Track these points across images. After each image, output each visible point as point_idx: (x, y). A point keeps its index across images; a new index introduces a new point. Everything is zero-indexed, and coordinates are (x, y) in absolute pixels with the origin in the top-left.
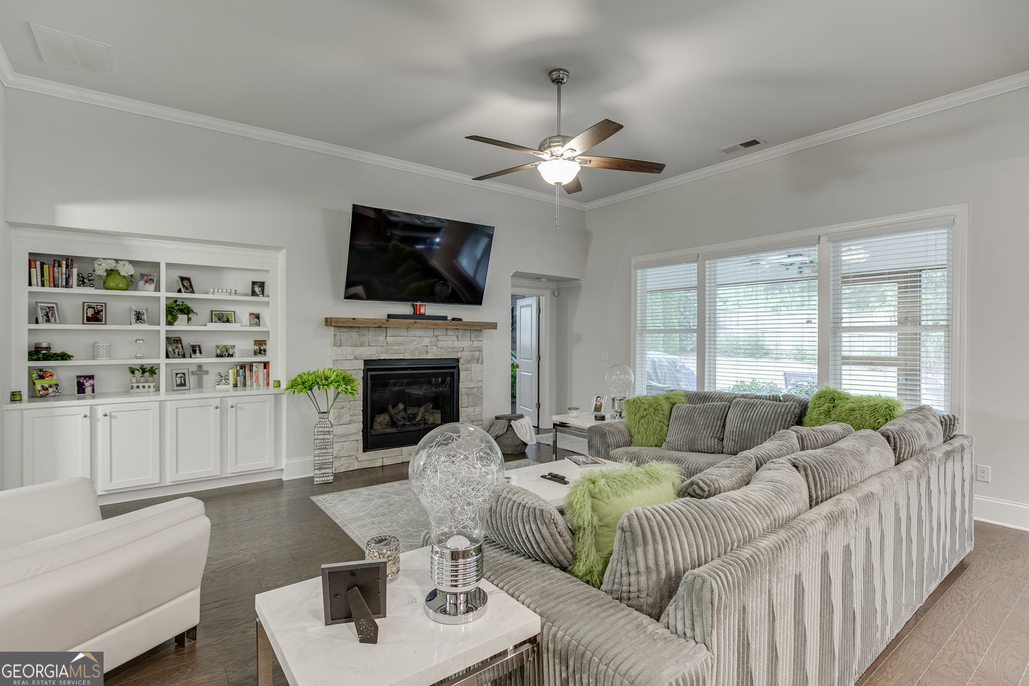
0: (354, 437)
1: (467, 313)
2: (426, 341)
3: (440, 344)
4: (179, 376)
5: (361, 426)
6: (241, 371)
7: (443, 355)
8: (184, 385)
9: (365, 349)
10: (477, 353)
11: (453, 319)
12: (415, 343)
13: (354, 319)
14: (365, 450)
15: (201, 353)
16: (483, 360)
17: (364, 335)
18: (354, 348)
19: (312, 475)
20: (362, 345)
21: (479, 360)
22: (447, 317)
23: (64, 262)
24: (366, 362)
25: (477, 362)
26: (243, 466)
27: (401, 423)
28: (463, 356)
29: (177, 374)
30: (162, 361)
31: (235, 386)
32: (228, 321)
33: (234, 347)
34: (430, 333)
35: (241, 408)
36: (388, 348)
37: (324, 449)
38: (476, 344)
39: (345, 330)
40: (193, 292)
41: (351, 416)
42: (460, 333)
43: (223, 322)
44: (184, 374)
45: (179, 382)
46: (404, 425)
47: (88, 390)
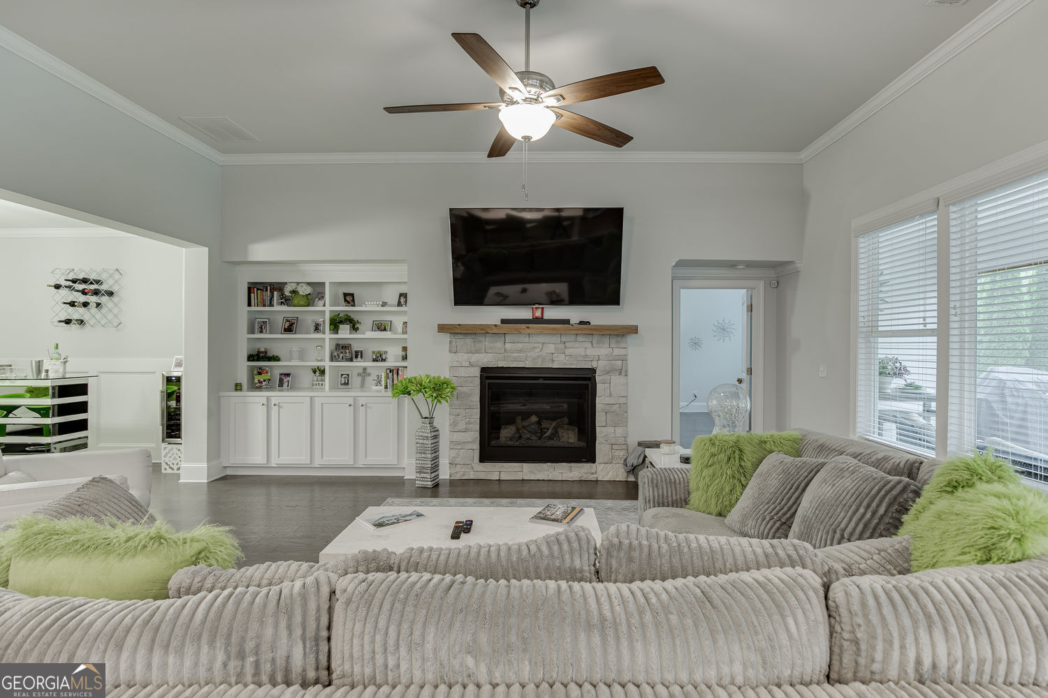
0: (470, 446)
1: (598, 315)
2: (551, 348)
3: (568, 351)
4: (343, 376)
5: (477, 435)
6: (390, 374)
7: (573, 364)
8: (348, 384)
9: (481, 356)
10: (619, 363)
11: (581, 323)
12: (538, 350)
13: (459, 325)
14: (482, 460)
15: (361, 358)
16: (627, 371)
17: (480, 341)
18: (470, 354)
19: (414, 477)
20: (477, 352)
21: (622, 372)
22: (569, 320)
23: (269, 288)
24: (483, 370)
25: (620, 374)
26: (372, 460)
27: (525, 437)
28: (600, 366)
29: (342, 375)
30: (327, 364)
31: (386, 387)
32: (385, 330)
33: (387, 352)
34: (556, 339)
35: (370, 408)
36: (506, 355)
37: (423, 453)
38: (617, 352)
39: (460, 336)
40: (354, 305)
41: (466, 423)
42: (595, 339)
43: (381, 330)
44: (348, 375)
45: (343, 382)
46: (529, 439)
47: (285, 384)
